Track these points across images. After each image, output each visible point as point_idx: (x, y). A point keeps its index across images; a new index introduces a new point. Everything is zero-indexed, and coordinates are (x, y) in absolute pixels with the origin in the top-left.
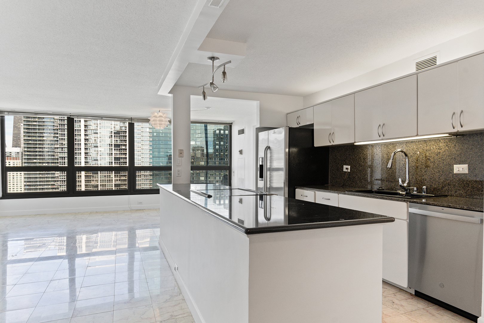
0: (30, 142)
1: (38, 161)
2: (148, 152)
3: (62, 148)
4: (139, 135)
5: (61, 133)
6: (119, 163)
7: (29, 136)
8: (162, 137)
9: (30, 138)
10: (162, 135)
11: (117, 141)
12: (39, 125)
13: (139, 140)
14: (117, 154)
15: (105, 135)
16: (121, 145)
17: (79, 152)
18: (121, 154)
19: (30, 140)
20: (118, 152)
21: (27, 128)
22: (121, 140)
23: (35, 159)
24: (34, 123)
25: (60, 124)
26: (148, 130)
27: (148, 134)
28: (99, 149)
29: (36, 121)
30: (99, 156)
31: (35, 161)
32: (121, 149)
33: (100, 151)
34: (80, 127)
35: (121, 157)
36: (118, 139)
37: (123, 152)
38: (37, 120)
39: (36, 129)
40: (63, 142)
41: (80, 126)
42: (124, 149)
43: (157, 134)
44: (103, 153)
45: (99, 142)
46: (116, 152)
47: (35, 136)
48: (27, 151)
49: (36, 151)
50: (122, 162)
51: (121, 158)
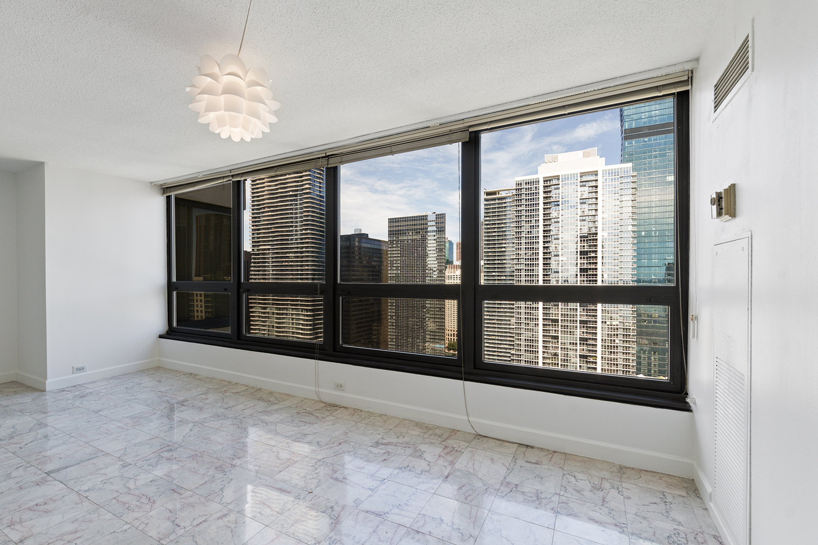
0: (490, 254)
1: (497, 274)
2: (630, 259)
3: (518, 259)
4: (616, 237)
5: (517, 242)
6: (587, 275)
7: (489, 248)
8: (656, 236)
9: (490, 250)
10: (655, 233)
11: (584, 246)
12: (498, 235)
13: (616, 243)
14: (584, 263)
15: (568, 241)
16: (590, 252)
17: (537, 262)
18: (590, 263)
19: (489, 252)
20: (585, 262)
21: (487, 240)
22: (590, 246)
23: (494, 272)
24: (494, 234)
25: (516, 232)
26: (630, 228)
27: (632, 234)
28: (560, 258)
29: (495, 232)
30: (560, 267)
31: (494, 274)
32: (590, 257)
33: (562, 261)
34: (538, 234)
35: (589, 267)
36: (585, 244)
37: (592, 261)
38: (496, 230)
39: (495, 240)
40: (519, 252)
41: (538, 231)
42: (593, 257)
43: (647, 232)
44: (565, 264)
45: (560, 250)
46: (582, 262)
47: (494, 248)
48: (487, 264)
49: (495, 264)
50: (590, 275)
51: (590, 269)
